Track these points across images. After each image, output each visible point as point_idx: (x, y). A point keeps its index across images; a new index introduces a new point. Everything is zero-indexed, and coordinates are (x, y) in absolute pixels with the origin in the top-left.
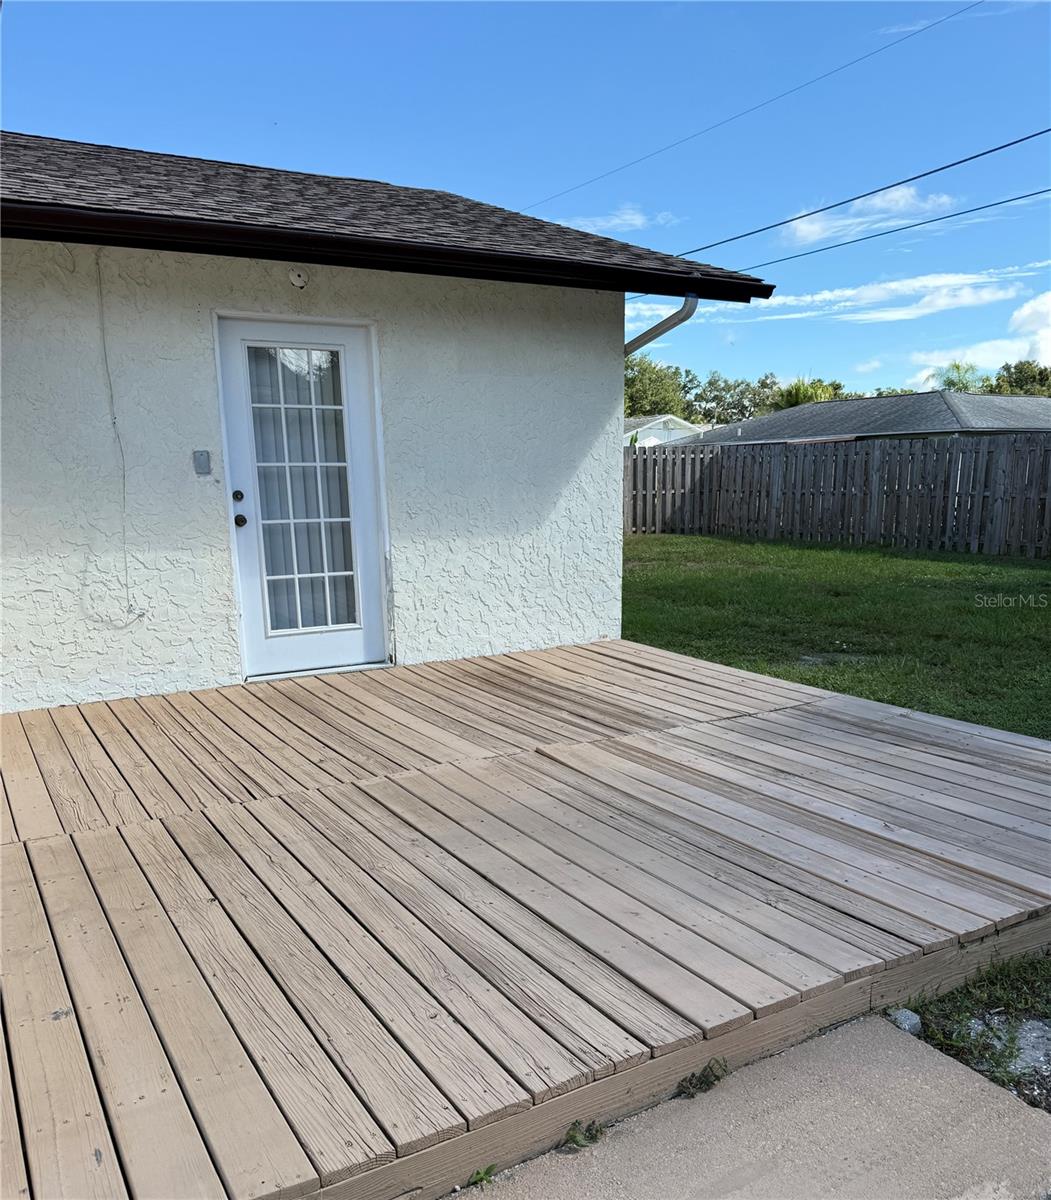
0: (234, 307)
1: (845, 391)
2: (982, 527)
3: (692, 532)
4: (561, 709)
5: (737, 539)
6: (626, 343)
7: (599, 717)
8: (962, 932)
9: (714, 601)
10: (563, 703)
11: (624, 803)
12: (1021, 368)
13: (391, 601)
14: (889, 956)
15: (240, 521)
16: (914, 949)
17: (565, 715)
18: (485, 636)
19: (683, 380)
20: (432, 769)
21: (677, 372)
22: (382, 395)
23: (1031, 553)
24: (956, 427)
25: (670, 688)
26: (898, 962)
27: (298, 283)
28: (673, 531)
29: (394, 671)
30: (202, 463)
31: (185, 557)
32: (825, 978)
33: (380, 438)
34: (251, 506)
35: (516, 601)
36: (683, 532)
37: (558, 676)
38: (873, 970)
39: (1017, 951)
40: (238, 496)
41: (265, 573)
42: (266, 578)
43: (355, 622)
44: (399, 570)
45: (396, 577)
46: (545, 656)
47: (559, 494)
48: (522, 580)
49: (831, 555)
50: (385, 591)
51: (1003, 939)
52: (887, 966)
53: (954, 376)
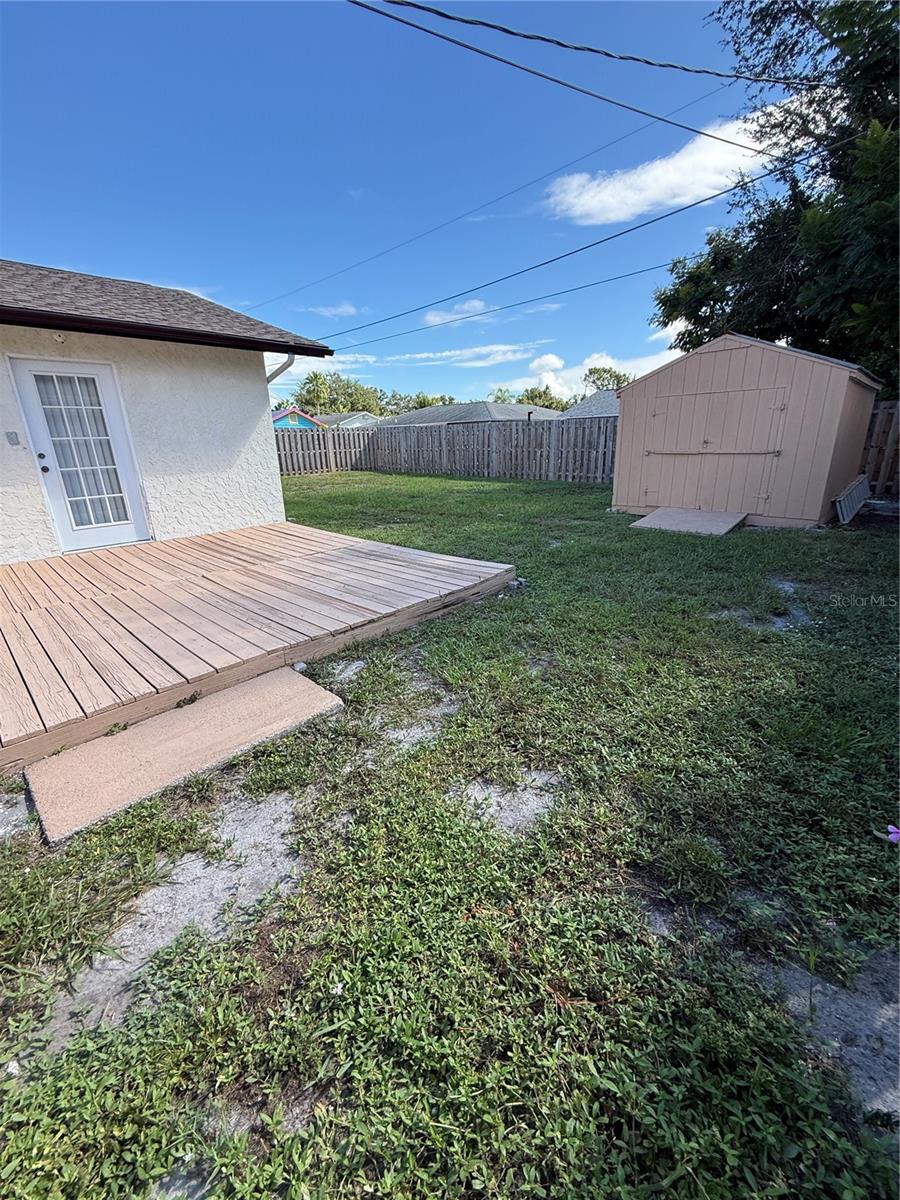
0: (19, 352)
1: (455, 401)
2: (489, 464)
3: (366, 469)
4: (231, 556)
5: (384, 472)
6: (268, 375)
7: (247, 559)
8: (332, 630)
9: (354, 502)
10: (232, 553)
11: (228, 595)
12: (532, 391)
13: (147, 508)
14: (293, 642)
15: (45, 469)
16: (307, 638)
17: (232, 559)
18: (208, 524)
19: (379, 394)
20: (140, 589)
21: (376, 390)
22: (125, 400)
23: (508, 476)
24: (490, 419)
25: (294, 543)
26: (298, 645)
27: (60, 340)
28: (357, 469)
29: (154, 545)
30: (13, 439)
31: (11, 490)
32: (258, 653)
33: (127, 425)
34: (51, 461)
35: (223, 505)
36: (362, 469)
37: (244, 542)
38: (284, 648)
39: (365, 636)
40: (41, 456)
41: (66, 496)
42: (67, 499)
43: (127, 519)
44: (149, 492)
45: (148, 496)
46: (242, 532)
47: (240, 451)
48: (225, 495)
49: (423, 479)
50: (143, 503)
51: (356, 631)
52: (292, 647)
53: (499, 394)
